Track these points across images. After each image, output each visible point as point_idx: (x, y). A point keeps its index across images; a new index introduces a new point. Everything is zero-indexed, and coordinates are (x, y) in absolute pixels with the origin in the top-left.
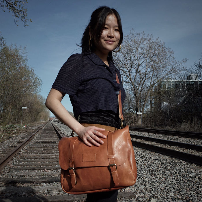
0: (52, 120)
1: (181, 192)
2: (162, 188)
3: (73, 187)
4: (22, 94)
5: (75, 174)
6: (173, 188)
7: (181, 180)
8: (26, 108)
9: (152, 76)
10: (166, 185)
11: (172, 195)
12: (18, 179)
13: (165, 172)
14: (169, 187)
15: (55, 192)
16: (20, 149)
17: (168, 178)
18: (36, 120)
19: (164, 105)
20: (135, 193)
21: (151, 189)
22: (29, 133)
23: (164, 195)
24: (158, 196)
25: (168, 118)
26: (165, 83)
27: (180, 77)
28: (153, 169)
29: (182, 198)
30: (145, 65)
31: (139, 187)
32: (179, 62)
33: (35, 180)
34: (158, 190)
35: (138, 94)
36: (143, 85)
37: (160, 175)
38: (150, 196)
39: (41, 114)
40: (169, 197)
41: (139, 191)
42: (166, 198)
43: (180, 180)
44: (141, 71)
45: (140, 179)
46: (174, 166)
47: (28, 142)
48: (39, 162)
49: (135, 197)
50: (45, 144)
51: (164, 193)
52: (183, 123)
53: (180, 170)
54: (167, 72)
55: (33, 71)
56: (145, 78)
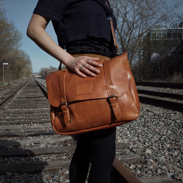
0: (35, 76)
1: (178, 143)
2: (157, 139)
3: (67, 125)
4: (2, 49)
5: (68, 110)
6: (168, 139)
7: (177, 131)
8: (7, 64)
9: (141, 24)
10: (160, 136)
11: (168, 146)
12: (3, 133)
13: (159, 123)
14: (164, 138)
15: (43, 145)
16: (4, 105)
17: (162, 129)
18: (18, 77)
19: (154, 57)
20: (128, 145)
21: (144, 140)
22: (12, 90)
23: (159, 146)
24: (152, 147)
25: (158, 70)
26: (154, 32)
27: (172, 25)
28: (146, 121)
29: (178, 149)
30: (133, 13)
31: (131, 139)
32: (170, 8)
33: (21, 133)
34: (153, 141)
35: (126, 46)
36: (130, 35)
37: (153, 126)
38: (144, 147)
39: (22, 70)
40: (164, 147)
41: (132, 142)
42: (162, 149)
43: (175, 131)
44: (128, 20)
45: (132, 131)
46: (169, 117)
47: (11, 98)
48: (24, 117)
49: (128, 148)
50: (29, 99)
51: (159, 144)
52: (175, 74)
53: (176, 120)
54: (157, 20)
55: (12, 24)
56: (133, 27)
